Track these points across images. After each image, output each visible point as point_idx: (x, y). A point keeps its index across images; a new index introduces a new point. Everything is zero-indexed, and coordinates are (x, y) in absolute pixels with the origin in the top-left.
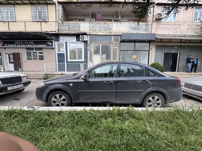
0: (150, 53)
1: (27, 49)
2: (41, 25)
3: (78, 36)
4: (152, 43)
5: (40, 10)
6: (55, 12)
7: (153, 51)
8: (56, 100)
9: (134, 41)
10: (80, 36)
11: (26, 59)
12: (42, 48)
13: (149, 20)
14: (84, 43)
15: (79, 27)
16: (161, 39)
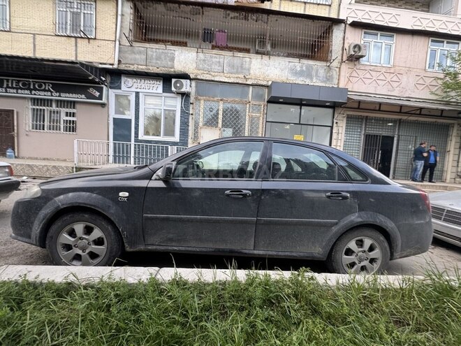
0: (334, 131)
1: (36, 101)
2: (76, 45)
3: (167, 79)
4: (338, 110)
5: (75, 10)
6: (115, 17)
7: (341, 128)
8: (73, 239)
9: (299, 102)
10: (173, 80)
11: (31, 128)
12: (74, 102)
13: (333, 58)
14: (182, 99)
15: (173, 59)
16: (359, 102)
